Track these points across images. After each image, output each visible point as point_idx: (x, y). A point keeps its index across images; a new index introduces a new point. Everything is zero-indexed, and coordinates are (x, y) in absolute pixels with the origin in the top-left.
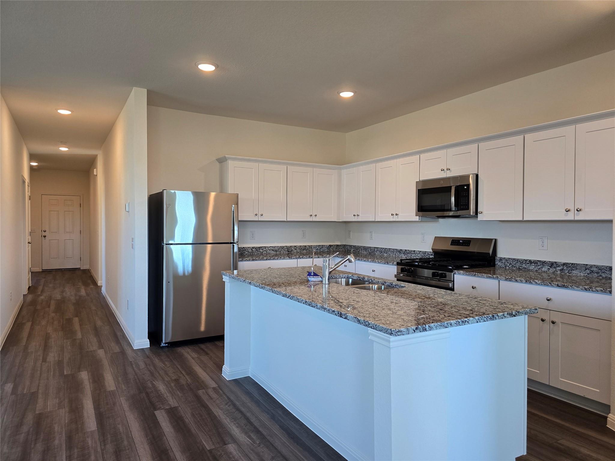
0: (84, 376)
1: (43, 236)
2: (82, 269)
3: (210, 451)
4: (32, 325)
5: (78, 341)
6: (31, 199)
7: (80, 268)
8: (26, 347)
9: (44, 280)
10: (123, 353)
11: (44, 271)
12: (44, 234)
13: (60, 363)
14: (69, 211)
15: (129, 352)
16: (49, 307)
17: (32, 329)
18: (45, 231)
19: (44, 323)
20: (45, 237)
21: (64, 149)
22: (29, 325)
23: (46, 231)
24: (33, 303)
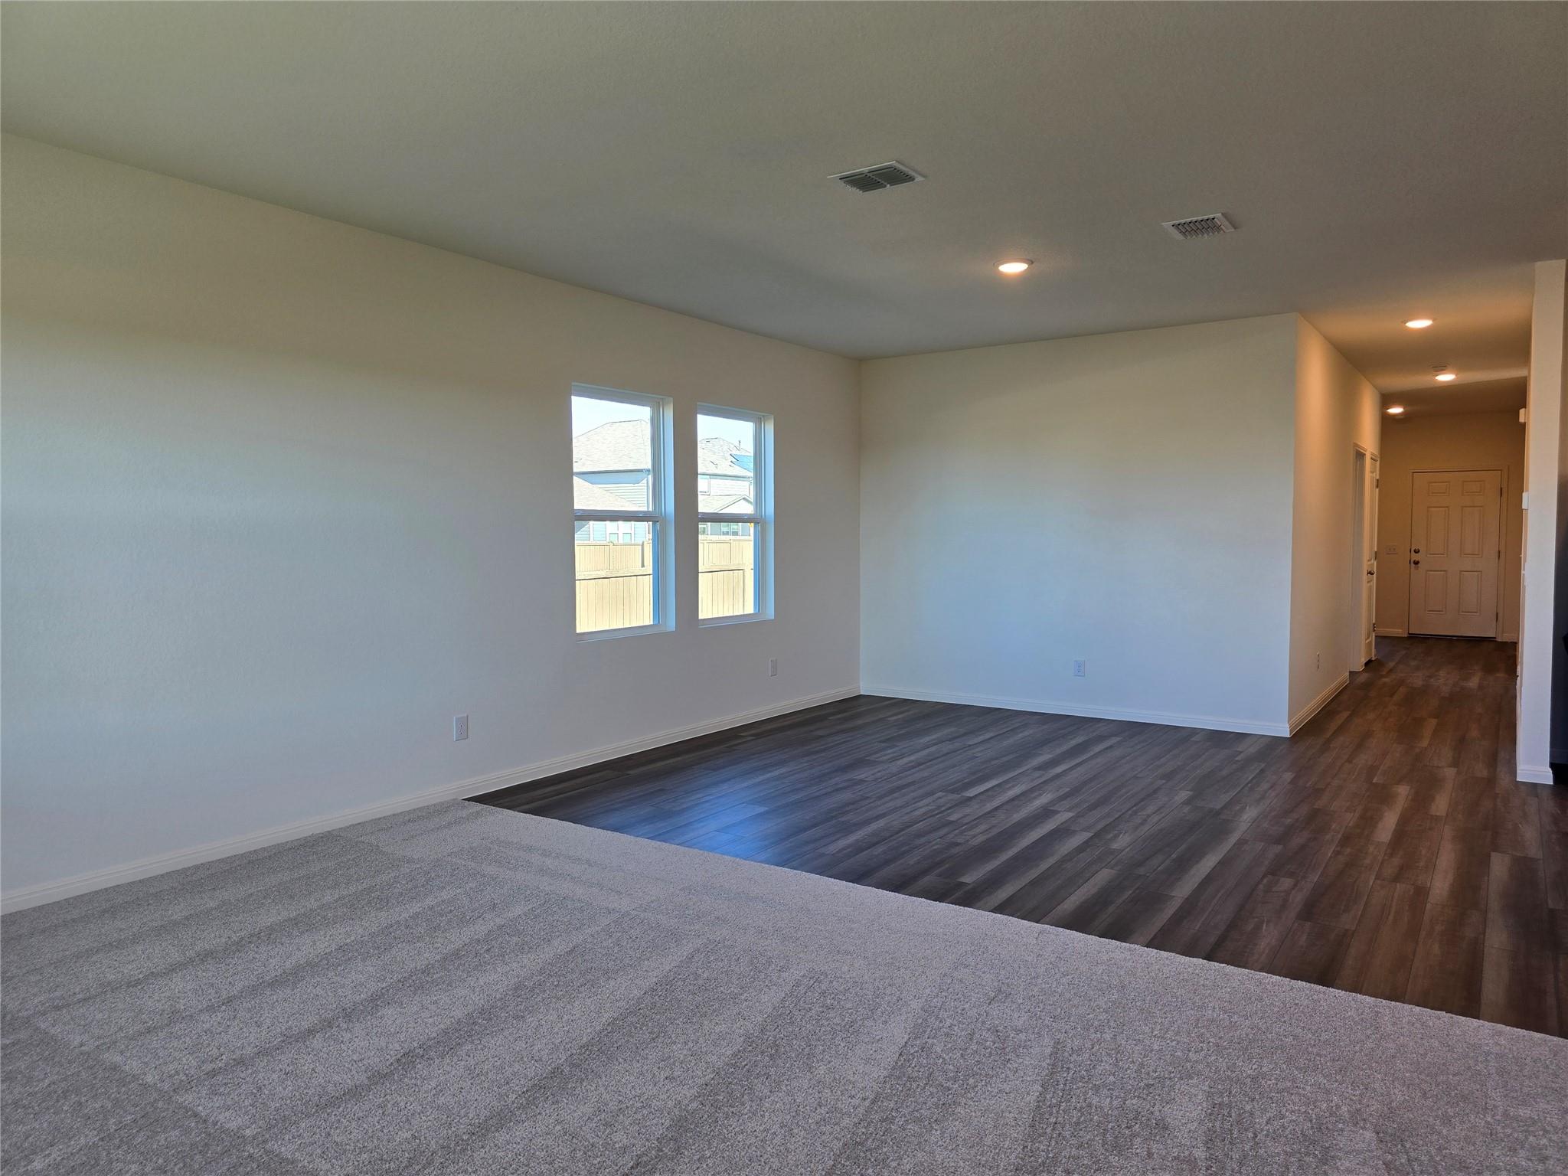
0: (1403, 791)
1: (1412, 561)
2: (1499, 639)
3: (1552, 911)
4: (1350, 716)
5: (1417, 750)
6: (1379, 485)
7: (1495, 638)
8: (1328, 741)
9: (1404, 652)
10: (1491, 781)
11: (1413, 638)
12: (1415, 557)
13: (1372, 770)
14: (1474, 507)
15: (1504, 781)
16: (1392, 695)
17: (1349, 719)
18: (1417, 552)
19: (1371, 716)
20: (1416, 563)
21: (1446, 378)
22: (1346, 714)
23: (1419, 551)
24: (1367, 686)
